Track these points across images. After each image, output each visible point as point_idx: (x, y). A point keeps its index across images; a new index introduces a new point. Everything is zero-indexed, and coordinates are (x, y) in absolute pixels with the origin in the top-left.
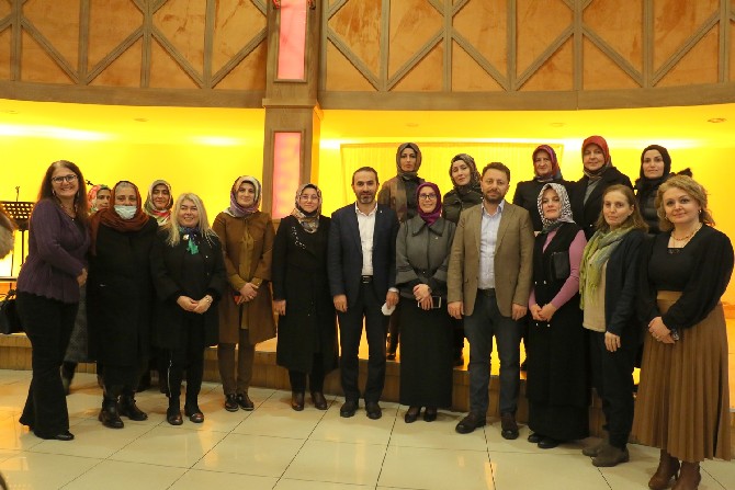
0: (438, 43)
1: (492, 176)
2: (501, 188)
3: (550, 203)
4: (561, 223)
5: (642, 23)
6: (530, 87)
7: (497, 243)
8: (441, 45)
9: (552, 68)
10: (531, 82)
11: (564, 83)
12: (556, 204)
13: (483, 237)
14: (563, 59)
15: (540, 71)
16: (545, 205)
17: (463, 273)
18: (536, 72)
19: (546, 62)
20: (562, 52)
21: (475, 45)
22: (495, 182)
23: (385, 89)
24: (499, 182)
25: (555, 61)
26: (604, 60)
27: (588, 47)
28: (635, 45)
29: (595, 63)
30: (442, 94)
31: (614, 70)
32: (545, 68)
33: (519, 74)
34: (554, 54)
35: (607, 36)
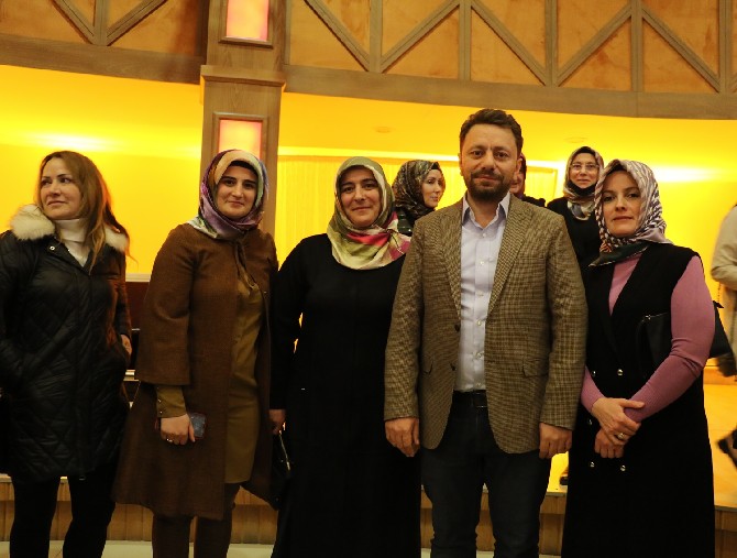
0: (451, 12)
1: (482, 141)
2: (507, 165)
3: (620, 201)
4: (645, 243)
5: (718, 10)
6: (577, 82)
7: (493, 288)
8: (456, 15)
9: (603, 60)
10: (577, 76)
11: (619, 80)
12: (631, 205)
13: (465, 274)
14: (618, 49)
15: (589, 63)
16: (609, 207)
17: (419, 352)
18: (583, 63)
19: (597, 51)
20: (615, 40)
21: (501, 19)
22: (489, 154)
23: (379, 70)
24: (499, 153)
25: (607, 50)
26: (669, 55)
27: (650, 36)
28: (708, 37)
29: (659, 58)
30: (457, 82)
31: (682, 69)
32: (595, 59)
33: (561, 65)
34: (606, 41)
35: (674, 23)
